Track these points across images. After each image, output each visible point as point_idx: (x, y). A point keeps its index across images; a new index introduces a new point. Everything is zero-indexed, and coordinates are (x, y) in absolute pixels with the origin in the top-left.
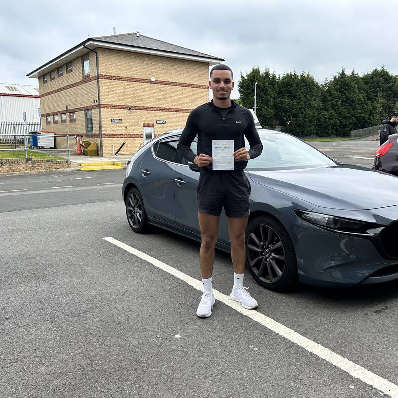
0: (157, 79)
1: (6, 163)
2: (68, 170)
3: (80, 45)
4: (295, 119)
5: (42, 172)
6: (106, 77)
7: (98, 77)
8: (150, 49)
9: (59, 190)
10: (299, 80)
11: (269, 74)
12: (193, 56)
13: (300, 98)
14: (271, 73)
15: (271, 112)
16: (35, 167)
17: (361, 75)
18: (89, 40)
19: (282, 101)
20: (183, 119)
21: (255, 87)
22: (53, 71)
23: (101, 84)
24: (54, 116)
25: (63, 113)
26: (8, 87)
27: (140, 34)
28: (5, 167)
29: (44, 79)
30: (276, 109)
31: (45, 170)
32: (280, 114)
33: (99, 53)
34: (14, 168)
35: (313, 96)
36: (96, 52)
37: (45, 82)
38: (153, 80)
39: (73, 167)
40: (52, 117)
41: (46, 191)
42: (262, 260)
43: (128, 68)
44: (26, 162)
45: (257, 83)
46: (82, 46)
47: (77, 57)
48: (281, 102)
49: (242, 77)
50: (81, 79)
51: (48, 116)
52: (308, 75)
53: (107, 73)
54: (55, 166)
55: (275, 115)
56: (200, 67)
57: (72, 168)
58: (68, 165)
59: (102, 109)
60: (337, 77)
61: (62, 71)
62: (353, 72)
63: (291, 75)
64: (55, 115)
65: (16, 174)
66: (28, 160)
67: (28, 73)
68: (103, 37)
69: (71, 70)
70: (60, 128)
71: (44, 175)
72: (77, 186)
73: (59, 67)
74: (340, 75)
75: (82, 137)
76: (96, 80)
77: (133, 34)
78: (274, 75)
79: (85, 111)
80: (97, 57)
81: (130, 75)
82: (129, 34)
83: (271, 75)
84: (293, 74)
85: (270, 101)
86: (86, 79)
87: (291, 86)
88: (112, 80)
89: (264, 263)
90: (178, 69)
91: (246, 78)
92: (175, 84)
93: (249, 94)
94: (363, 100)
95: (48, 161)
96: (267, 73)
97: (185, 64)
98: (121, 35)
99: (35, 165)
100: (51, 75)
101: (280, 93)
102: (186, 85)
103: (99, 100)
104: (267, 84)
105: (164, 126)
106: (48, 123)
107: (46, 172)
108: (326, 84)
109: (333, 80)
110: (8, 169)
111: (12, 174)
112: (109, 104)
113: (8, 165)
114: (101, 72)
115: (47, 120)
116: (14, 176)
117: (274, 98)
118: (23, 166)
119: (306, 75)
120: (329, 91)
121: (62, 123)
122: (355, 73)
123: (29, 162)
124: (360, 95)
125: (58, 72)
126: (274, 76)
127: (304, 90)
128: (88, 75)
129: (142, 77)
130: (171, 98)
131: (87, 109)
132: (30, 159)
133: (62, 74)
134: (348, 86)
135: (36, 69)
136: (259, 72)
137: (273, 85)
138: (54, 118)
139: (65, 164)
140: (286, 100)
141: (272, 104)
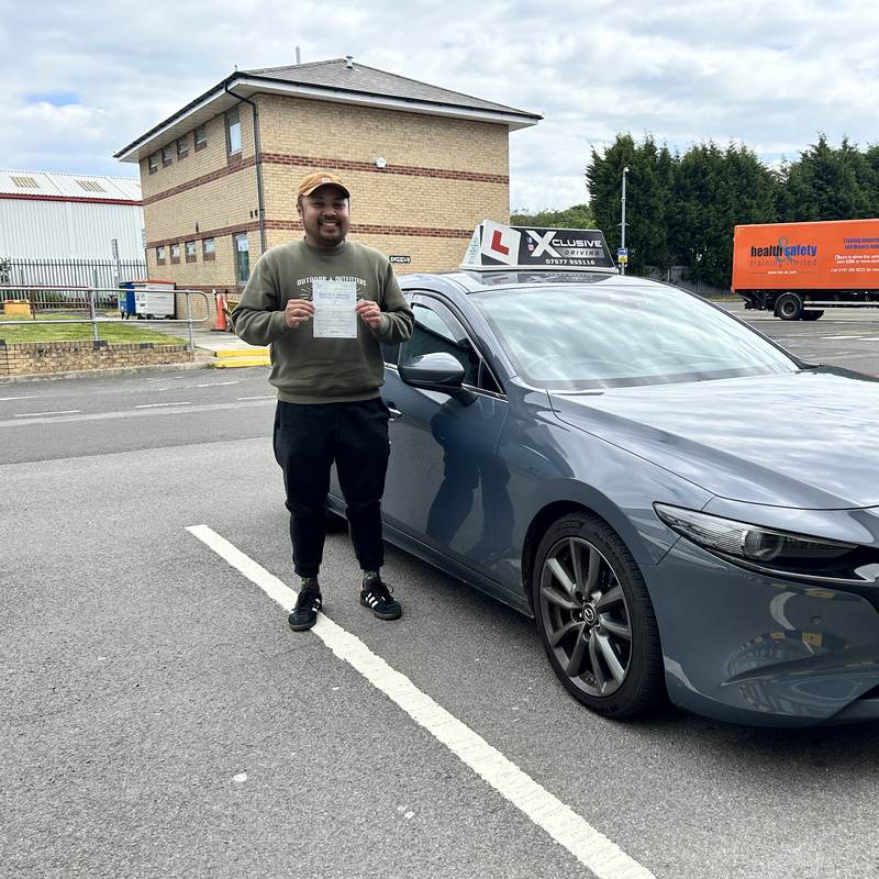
0: (390, 163)
1: (50, 350)
2: (188, 365)
3: (218, 88)
4: (714, 249)
5: (130, 371)
6: (276, 159)
7: (259, 159)
8: (373, 95)
9: (149, 412)
10: (724, 162)
11: (656, 149)
12: (472, 109)
13: (725, 202)
14: (659, 145)
15: (659, 233)
16: (114, 361)
17: (863, 149)
18: (237, 75)
19: (684, 207)
20: (450, 251)
21: (624, 179)
22: (168, 146)
23: (264, 176)
24: (171, 246)
25: (190, 240)
26: (82, 184)
27: (353, 60)
28: (47, 360)
29: (150, 165)
30: (671, 227)
31: (136, 366)
32: (681, 238)
33: (260, 106)
34: (69, 363)
35: (754, 198)
36: (253, 104)
37: (153, 171)
38: (381, 164)
39: (200, 360)
40: (167, 248)
41: (121, 414)
42: (578, 631)
43: (325, 137)
44: (95, 349)
45: (627, 170)
46: (223, 91)
47: (217, 116)
48: (683, 211)
49: (595, 156)
50: (225, 163)
51: (159, 245)
52: (744, 150)
53: (279, 149)
54: (160, 358)
55: (670, 240)
56: (488, 134)
57: (198, 363)
58: (189, 354)
59: (267, 231)
60: (809, 154)
61: (187, 145)
62: (845, 142)
63: (704, 149)
64: (173, 243)
65: (71, 374)
66: (98, 345)
67: (117, 152)
68: (270, 70)
69: (204, 145)
70: (184, 274)
71: (134, 376)
72: (193, 404)
73: (180, 138)
74: (817, 149)
75: (227, 292)
76: (255, 166)
77: (340, 61)
78: (666, 150)
79: (234, 235)
80: (255, 115)
81: (330, 154)
82: (329, 62)
83: (659, 151)
84: (709, 148)
85: (656, 208)
86: (235, 164)
87: (705, 174)
88: (290, 166)
89: (582, 640)
90: (437, 139)
91: (603, 158)
92: (431, 173)
93: (609, 193)
94: (869, 204)
95: (143, 346)
96: (650, 147)
97: (454, 127)
98: (313, 65)
99: (115, 357)
100: (164, 157)
101: (680, 190)
102: (456, 175)
103: (262, 210)
104: (648, 169)
105: (407, 266)
106: (161, 262)
107: (139, 370)
108: (784, 171)
109: (800, 161)
110: (53, 364)
111: (62, 376)
112: (283, 219)
113: (54, 355)
114: (265, 149)
115: (158, 254)
116: (69, 380)
117: (666, 203)
118: (87, 358)
119: (738, 149)
120: (790, 186)
121: (187, 262)
122: (850, 144)
123: (101, 349)
124: (861, 193)
125: (179, 149)
126: (665, 152)
127: (735, 185)
128: (239, 156)
129: (359, 158)
130: (422, 205)
131: (238, 232)
132: (103, 343)
133: (186, 154)
134: (835, 174)
135: (131, 142)
136: (632, 143)
137: (664, 173)
138: (172, 252)
139: (180, 354)
140: (693, 207)
141: (662, 216)
